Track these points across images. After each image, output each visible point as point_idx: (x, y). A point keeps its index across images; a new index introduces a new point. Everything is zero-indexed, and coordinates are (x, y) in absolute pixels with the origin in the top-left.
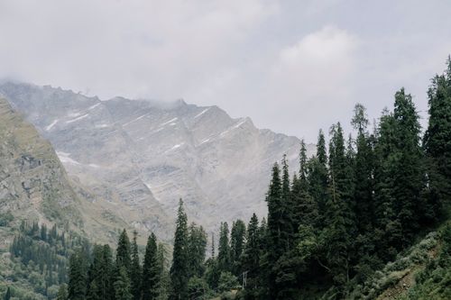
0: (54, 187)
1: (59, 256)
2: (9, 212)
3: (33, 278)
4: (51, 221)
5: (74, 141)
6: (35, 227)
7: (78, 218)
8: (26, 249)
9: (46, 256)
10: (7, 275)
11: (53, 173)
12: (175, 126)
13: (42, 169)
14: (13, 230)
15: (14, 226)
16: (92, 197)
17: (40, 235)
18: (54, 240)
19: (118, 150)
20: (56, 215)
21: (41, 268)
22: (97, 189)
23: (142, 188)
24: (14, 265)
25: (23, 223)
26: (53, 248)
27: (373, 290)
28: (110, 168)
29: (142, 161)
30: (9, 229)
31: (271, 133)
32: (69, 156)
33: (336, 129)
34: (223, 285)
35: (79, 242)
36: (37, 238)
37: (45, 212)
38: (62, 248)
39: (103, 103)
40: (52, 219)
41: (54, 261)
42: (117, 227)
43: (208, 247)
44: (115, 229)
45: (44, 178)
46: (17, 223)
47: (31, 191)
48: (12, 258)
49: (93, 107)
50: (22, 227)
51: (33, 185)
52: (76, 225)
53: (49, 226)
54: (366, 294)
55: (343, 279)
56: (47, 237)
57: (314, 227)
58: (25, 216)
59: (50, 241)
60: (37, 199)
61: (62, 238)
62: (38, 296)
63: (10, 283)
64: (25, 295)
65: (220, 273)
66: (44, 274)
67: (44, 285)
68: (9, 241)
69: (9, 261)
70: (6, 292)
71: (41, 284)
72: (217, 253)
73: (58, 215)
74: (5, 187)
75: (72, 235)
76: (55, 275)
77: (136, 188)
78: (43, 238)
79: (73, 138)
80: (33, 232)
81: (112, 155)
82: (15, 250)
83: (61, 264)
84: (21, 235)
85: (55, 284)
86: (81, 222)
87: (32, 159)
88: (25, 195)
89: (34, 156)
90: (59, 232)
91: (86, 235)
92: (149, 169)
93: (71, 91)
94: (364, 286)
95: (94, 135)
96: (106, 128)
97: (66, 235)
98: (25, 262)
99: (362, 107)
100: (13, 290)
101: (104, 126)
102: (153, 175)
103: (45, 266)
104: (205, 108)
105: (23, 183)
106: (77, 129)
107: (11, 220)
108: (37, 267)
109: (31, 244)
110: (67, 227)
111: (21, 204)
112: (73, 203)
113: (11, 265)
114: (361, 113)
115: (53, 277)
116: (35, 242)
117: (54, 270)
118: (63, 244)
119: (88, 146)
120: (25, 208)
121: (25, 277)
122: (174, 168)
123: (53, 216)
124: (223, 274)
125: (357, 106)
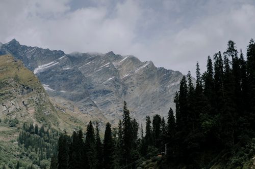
0: (41, 104)
1: (46, 143)
2: (16, 118)
3: (32, 156)
4: (40, 123)
5: (51, 78)
6: (32, 127)
7: (56, 121)
8: (27, 139)
9: (38, 143)
10: (16, 155)
11: (41, 95)
12: (109, 67)
13: (34, 93)
14: (19, 128)
15: (19, 126)
16: (63, 109)
17: (34, 131)
18: (43, 134)
19: (76, 82)
20: (43, 119)
21: (36, 150)
22: (65, 104)
23: (92, 103)
24: (20, 149)
25: (24, 124)
26: (42, 138)
27: (252, 150)
28: (72, 93)
29: (91, 88)
30: (16, 128)
31: (165, 69)
32: (49, 87)
33: (218, 56)
34: (150, 153)
35: (57, 135)
36: (33, 133)
37: (37, 118)
38: (48, 138)
39: (67, 56)
40: (41, 122)
41: (43, 146)
42: (79, 126)
43: (139, 132)
44: (77, 127)
45: (35, 98)
46: (21, 125)
47: (28, 106)
48: (19, 145)
49: (61, 58)
50: (24, 127)
51: (29, 103)
52: (55, 125)
53: (40, 126)
54: (247, 153)
55: (231, 144)
56: (39, 132)
57: (209, 114)
58: (25, 121)
59: (40, 135)
60: (32, 111)
61: (47, 133)
62: (35, 166)
63: (19, 159)
64: (28, 166)
65: (147, 147)
66: (38, 153)
67: (38, 159)
68: (17, 135)
69: (17, 146)
70: (17, 164)
71: (36, 159)
72: (144, 135)
73: (44, 120)
74: (13, 104)
75: (53, 131)
76: (45, 154)
77: (88, 103)
78: (36, 133)
79: (51, 76)
80: (31, 130)
81: (73, 85)
82: (21, 140)
83: (47, 147)
84: (24, 131)
85: (45, 158)
86: (58, 123)
87: (28, 88)
88: (25, 108)
89: (29, 86)
90: (46, 129)
91: (61, 130)
92: (94, 93)
93: (48, 49)
94: (245, 148)
95: (63, 74)
96: (69, 70)
97: (49, 131)
98: (26, 147)
99: (232, 42)
100: (21, 163)
101: (68, 68)
102: (97, 96)
103: (39, 149)
104: (125, 56)
105: (23, 102)
106: (53, 71)
107: (17, 123)
108: (34, 150)
109: (29, 136)
110: (50, 126)
111: (23, 114)
112: (52, 112)
113: (18, 149)
114: (232, 46)
115: (43, 155)
116: (32, 135)
117: (44, 151)
118: (48, 136)
119: (59, 80)
120: (25, 116)
121: (27, 155)
122: (109, 92)
123: (41, 120)
124: (149, 147)
125: (230, 42)
